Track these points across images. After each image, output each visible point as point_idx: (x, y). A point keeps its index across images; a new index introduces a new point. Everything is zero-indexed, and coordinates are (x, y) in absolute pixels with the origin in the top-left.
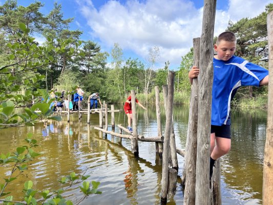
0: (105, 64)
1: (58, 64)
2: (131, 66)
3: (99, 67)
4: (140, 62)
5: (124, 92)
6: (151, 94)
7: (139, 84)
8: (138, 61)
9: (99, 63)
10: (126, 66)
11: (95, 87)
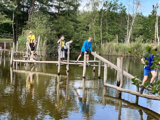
0: (78, 5)
1: (25, 4)
2: (110, 8)
3: (72, 8)
4: (121, 4)
5: (100, 40)
6: (133, 44)
7: (119, 31)
8: (119, 3)
9: (70, 4)
10: (104, 9)
11: (67, 33)
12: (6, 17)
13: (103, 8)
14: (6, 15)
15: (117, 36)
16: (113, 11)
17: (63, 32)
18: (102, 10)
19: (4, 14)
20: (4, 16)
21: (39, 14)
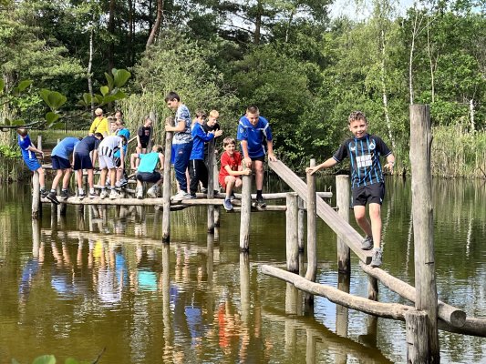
1: (138, 8)
3: (303, 14)
12: (63, 54)
13: (415, 5)
14: (63, 48)
15: (472, 107)
16: (455, 13)
17: (267, 98)
18: (411, 12)
19: (57, 46)
20: (55, 51)
21: (177, 40)
